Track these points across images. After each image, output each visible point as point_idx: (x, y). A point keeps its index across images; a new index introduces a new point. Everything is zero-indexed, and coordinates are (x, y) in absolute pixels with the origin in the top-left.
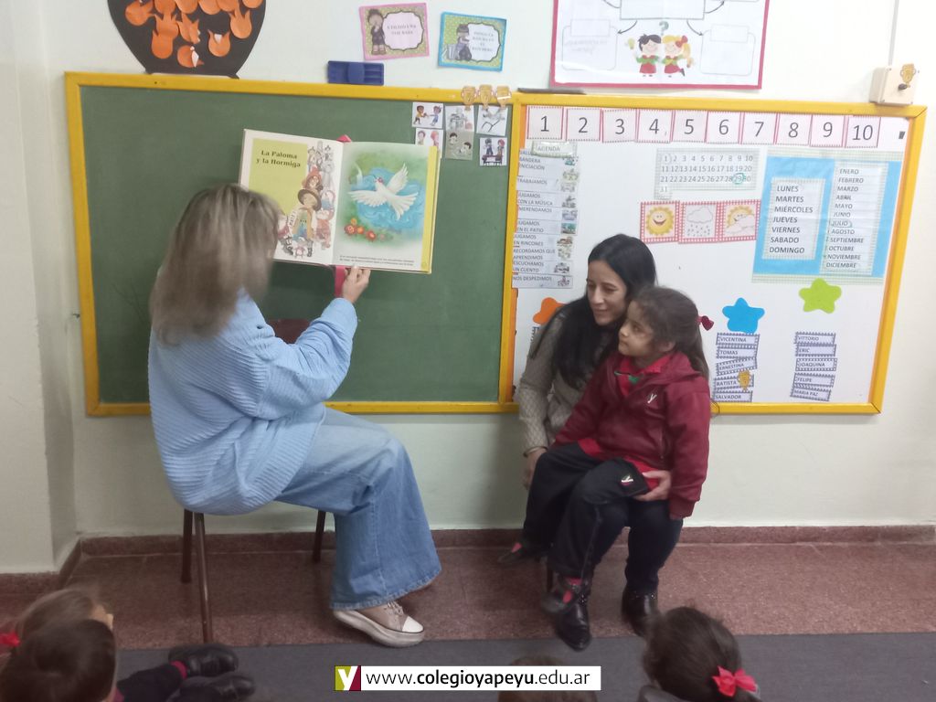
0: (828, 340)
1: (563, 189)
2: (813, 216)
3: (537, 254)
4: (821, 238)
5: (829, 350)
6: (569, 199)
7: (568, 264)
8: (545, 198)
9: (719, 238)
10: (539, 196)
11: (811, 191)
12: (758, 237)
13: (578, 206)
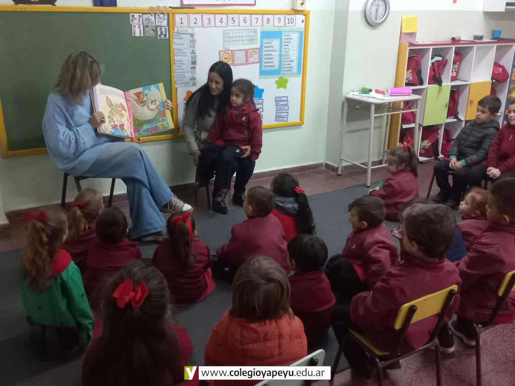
0: (285, 99)
1: (190, 47)
2: (277, 53)
3: (182, 73)
4: (280, 61)
5: (286, 103)
6: (193, 51)
7: (195, 77)
8: (184, 51)
9: (247, 63)
10: (181, 50)
11: (276, 43)
12: (260, 62)
13: (197, 53)
